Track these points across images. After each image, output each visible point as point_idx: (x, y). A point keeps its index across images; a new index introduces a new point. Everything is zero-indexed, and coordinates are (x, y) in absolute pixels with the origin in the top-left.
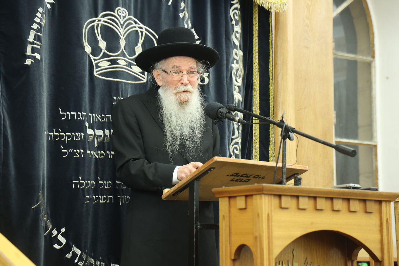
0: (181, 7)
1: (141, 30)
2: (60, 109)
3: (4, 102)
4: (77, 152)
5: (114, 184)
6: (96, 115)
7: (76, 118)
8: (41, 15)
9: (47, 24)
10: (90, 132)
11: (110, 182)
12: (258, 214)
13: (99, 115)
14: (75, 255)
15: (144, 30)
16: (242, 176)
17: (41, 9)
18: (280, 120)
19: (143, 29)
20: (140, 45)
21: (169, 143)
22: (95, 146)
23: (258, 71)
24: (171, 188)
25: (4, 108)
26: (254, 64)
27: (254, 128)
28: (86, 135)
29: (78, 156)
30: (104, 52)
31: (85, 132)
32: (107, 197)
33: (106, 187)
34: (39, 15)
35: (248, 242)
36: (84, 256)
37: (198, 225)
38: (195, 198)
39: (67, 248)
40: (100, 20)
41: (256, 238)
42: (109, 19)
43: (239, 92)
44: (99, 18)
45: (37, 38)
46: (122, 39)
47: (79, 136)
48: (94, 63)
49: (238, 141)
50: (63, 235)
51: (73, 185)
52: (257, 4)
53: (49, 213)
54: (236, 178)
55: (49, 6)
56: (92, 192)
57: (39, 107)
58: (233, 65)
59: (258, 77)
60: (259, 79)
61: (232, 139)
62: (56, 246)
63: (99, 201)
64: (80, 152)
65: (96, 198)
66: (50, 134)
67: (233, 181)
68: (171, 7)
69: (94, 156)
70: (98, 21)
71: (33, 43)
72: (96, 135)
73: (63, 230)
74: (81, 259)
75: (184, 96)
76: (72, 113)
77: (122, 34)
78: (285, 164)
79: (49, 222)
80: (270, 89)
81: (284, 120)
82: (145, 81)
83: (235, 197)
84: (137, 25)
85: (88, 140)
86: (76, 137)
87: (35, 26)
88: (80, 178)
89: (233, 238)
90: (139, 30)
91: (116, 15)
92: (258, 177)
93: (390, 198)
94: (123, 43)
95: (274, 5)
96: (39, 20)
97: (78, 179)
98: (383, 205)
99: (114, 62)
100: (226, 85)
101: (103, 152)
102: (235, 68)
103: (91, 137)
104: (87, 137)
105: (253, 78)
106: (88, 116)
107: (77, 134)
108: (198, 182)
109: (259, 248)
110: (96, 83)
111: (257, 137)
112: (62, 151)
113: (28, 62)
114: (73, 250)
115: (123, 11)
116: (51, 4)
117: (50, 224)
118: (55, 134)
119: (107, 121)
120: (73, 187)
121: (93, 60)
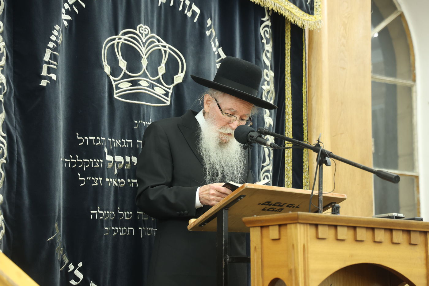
0: (208, 24)
2: (77, 134)
3: (17, 125)
5: (135, 215)
6: (115, 140)
7: (94, 144)
8: (57, 32)
9: (64, 42)
10: (109, 158)
11: (131, 213)
12: (293, 245)
13: (119, 140)
15: (167, 49)
16: (274, 205)
17: (58, 26)
18: (316, 144)
20: (163, 65)
22: (115, 174)
23: (291, 93)
24: (197, 218)
25: (17, 133)
26: (286, 86)
27: (286, 155)
28: (105, 162)
29: (97, 184)
30: (125, 73)
31: (104, 158)
32: (127, 229)
33: (126, 218)
34: (55, 33)
35: (282, 275)
37: (228, 258)
38: (223, 228)
39: (85, 284)
40: (121, 38)
41: (290, 271)
42: (130, 37)
43: (270, 116)
44: (120, 36)
45: (54, 57)
46: (144, 58)
47: (97, 163)
48: (114, 84)
49: (269, 168)
50: (80, 270)
51: (91, 216)
52: (289, 21)
53: (65, 246)
54: (268, 207)
55: (66, 23)
56: (111, 223)
57: (55, 132)
58: (263, 87)
59: (290, 99)
60: (291, 102)
61: (263, 167)
62: (73, 282)
63: (119, 233)
64: (99, 180)
65: (116, 230)
66: (66, 160)
67: (265, 210)
68: (197, 24)
69: (114, 185)
70: (118, 39)
71: (48, 63)
72: (116, 162)
73: (80, 265)
76: (90, 138)
77: (144, 54)
78: (322, 192)
79: (65, 256)
80: (304, 112)
81: (320, 144)
82: (168, 103)
83: (268, 226)
84: (160, 43)
85: (107, 167)
86: (95, 164)
87: (51, 45)
88: (99, 208)
89: (266, 272)
90: (163, 49)
91: (138, 32)
92: (292, 206)
94: (144, 63)
95: (307, 23)
96: (56, 38)
97: (97, 210)
98: (428, 237)
99: (135, 83)
101: (123, 180)
102: (265, 90)
103: (110, 164)
104: (106, 164)
105: (285, 100)
106: (108, 141)
107: (95, 160)
108: (227, 211)
109: (294, 282)
110: (116, 105)
111: (289, 164)
112: (80, 178)
113: (44, 83)
115: (145, 28)
116: (68, 21)
117: (66, 258)
118: (72, 160)
119: (127, 146)
120: (92, 218)
121: (113, 81)
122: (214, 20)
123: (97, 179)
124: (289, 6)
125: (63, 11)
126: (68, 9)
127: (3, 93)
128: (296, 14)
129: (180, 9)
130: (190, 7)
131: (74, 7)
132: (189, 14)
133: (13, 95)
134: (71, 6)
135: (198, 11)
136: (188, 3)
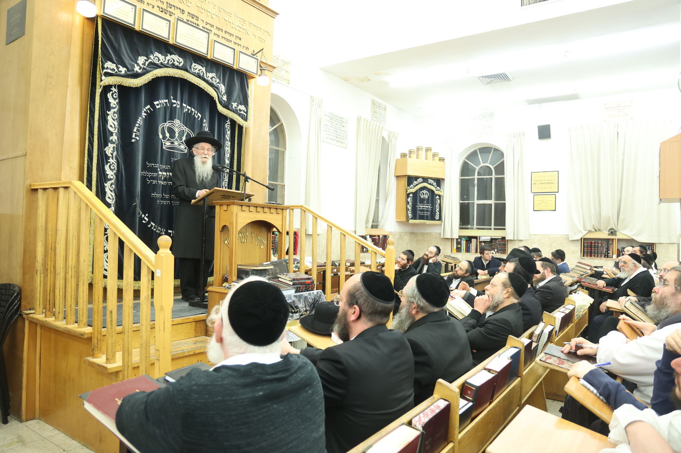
0: (204, 121)
2: (147, 162)
3: (121, 157)
4: (154, 181)
5: (171, 196)
6: (163, 166)
7: (154, 167)
9: (143, 124)
10: (160, 173)
12: (232, 213)
13: (165, 166)
14: (152, 226)
16: (227, 197)
17: (140, 117)
18: (244, 173)
19: (187, 130)
20: (185, 136)
22: (162, 179)
24: (195, 199)
25: (121, 160)
26: (235, 148)
27: (233, 176)
28: (158, 174)
29: (154, 183)
30: (168, 138)
31: (158, 173)
32: (167, 202)
33: (167, 197)
34: (139, 120)
35: (227, 224)
36: (156, 226)
39: (149, 223)
40: (167, 124)
42: (171, 124)
43: (228, 160)
45: (138, 130)
46: (177, 133)
47: (155, 174)
48: (163, 143)
49: (227, 181)
50: (147, 217)
52: (237, 123)
53: (141, 207)
54: (224, 197)
55: (144, 117)
56: (160, 199)
57: (137, 161)
58: (226, 148)
60: (237, 155)
61: (224, 180)
62: (144, 222)
65: (162, 202)
66: (142, 173)
68: (200, 121)
69: (162, 184)
71: (136, 132)
72: (163, 174)
73: (147, 215)
74: (155, 227)
75: (205, 159)
76: (152, 164)
77: (177, 131)
78: (245, 192)
79: (141, 211)
81: (246, 173)
82: (186, 152)
83: (223, 205)
84: (184, 127)
85: (159, 176)
87: (137, 125)
89: (221, 223)
90: (185, 130)
91: (174, 122)
92: (233, 197)
93: (287, 208)
94: (177, 135)
95: (245, 125)
96: (139, 122)
97: (154, 193)
98: (284, 211)
99: (172, 143)
100: (222, 156)
101: (166, 182)
106: (160, 166)
108: (207, 198)
109: (232, 227)
110: (164, 151)
112: (147, 180)
113: (133, 141)
114: (151, 223)
115: (178, 121)
118: (144, 173)
119: (168, 168)
120: (152, 197)
122: (207, 120)
124: (238, 117)
125: (143, 112)
126: (145, 111)
127: (116, 144)
128: (240, 121)
129: (193, 114)
130: (197, 114)
132: (197, 117)
133: (120, 144)
134: (147, 110)
135: (200, 116)
136: (196, 112)
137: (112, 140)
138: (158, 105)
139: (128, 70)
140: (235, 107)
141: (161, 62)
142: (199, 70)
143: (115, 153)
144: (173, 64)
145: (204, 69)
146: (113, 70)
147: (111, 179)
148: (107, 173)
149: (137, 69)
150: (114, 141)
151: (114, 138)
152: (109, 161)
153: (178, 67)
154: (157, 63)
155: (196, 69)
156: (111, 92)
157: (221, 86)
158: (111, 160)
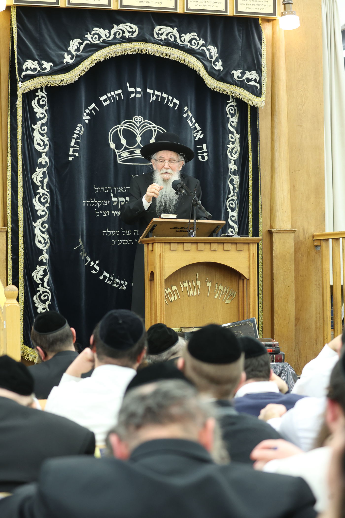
0: (185, 110)
1: (155, 128)
2: (94, 186)
3: (56, 184)
4: (105, 213)
5: (133, 232)
6: (119, 188)
7: (104, 191)
8: (79, 128)
9: (85, 132)
10: (114, 199)
11: (130, 231)
12: (155, 254)
13: (122, 188)
14: (105, 277)
15: (156, 129)
16: (181, 229)
17: (80, 124)
20: (153, 138)
21: (157, 207)
22: (119, 208)
23: (251, 148)
25: (56, 188)
28: (112, 202)
29: (106, 215)
30: (125, 147)
31: (111, 199)
32: (128, 241)
33: (127, 234)
36: (112, 278)
39: (100, 273)
40: (123, 126)
42: (128, 125)
43: (235, 164)
44: (121, 125)
45: (76, 143)
46: (138, 136)
47: (106, 202)
48: (117, 154)
49: (234, 198)
50: (97, 265)
53: (87, 252)
55: (87, 121)
56: (116, 238)
58: (228, 146)
59: (251, 152)
61: (228, 198)
62: (93, 272)
63: (122, 243)
65: (120, 242)
66: (88, 202)
68: (177, 110)
69: (118, 215)
70: (120, 127)
71: (74, 147)
72: (119, 201)
73: (97, 262)
74: (109, 280)
75: (166, 176)
76: (102, 188)
77: (139, 134)
79: (88, 257)
83: (149, 244)
84: (151, 125)
85: (113, 204)
86: (105, 203)
87: (75, 136)
88: (107, 229)
89: (149, 269)
90: (153, 129)
91: (134, 121)
93: (254, 241)
94: (139, 139)
95: (256, 103)
96: (78, 132)
97: (106, 230)
98: (250, 246)
99: (132, 152)
100: (222, 160)
102: (230, 148)
103: (115, 203)
106: (113, 189)
107: (105, 201)
109: (155, 273)
110: (119, 167)
111: (251, 194)
112: (96, 212)
113: (70, 159)
114: (104, 274)
115: (139, 118)
116: (88, 119)
117: (89, 258)
118: (92, 202)
119: (127, 191)
120: (103, 235)
121: (117, 153)
122: (191, 106)
123: (106, 212)
124: (244, 92)
125: (85, 114)
126: (89, 112)
127: (47, 167)
128: (249, 97)
129: (165, 102)
130: (172, 100)
131: (93, 111)
132: (171, 105)
133: (54, 167)
135: (178, 102)
136: (170, 98)
137: (41, 162)
138: (105, 101)
139: (55, 64)
140: (238, 77)
141: (103, 40)
142: (167, 35)
143: (46, 181)
144: (123, 37)
145: (175, 31)
146: (35, 69)
147: (42, 216)
148: (36, 208)
149: (68, 59)
150: (44, 163)
151: (44, 159)
152: (38, 191)
153: (130, 40)
154: (98, 42)
155: (162, 34)
156: (37, 98)
157: (209, 50)
158: (41, 191)
